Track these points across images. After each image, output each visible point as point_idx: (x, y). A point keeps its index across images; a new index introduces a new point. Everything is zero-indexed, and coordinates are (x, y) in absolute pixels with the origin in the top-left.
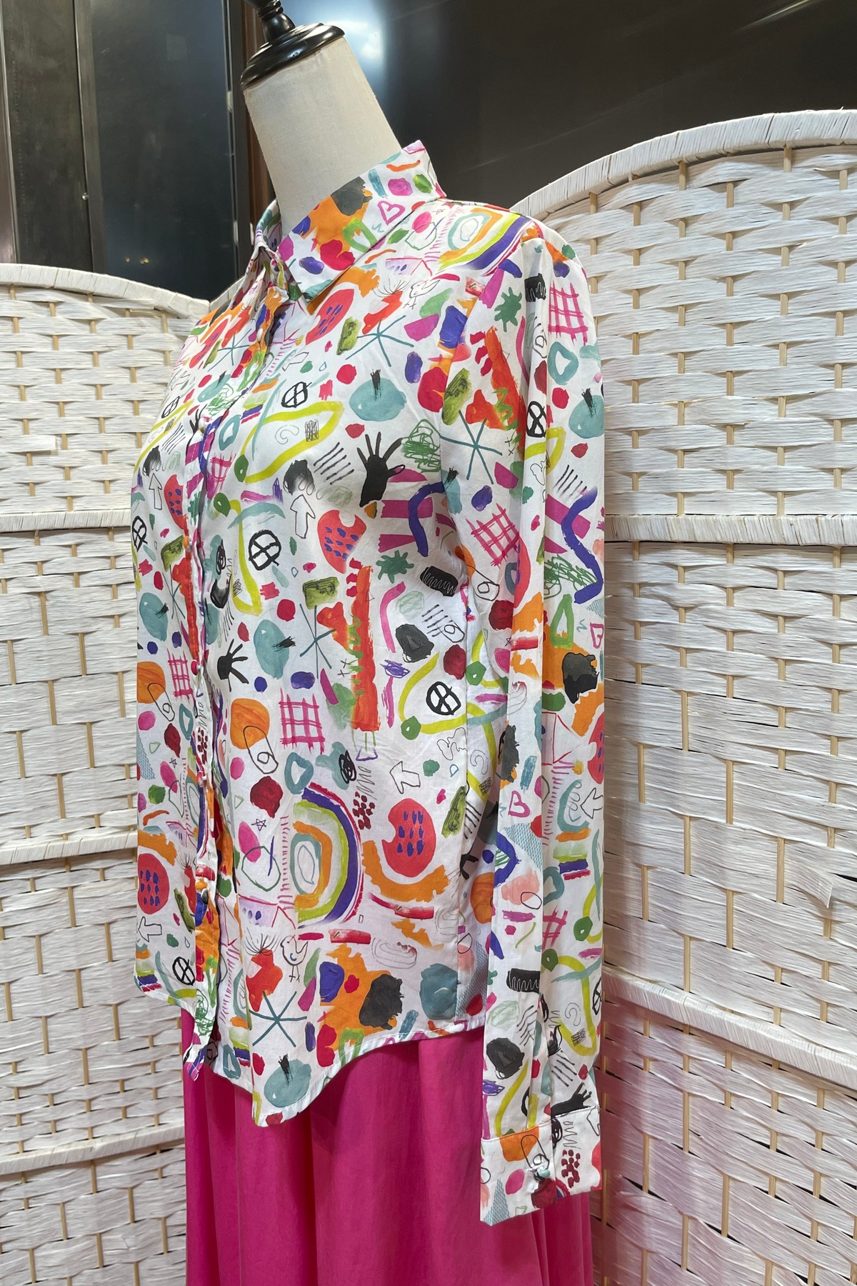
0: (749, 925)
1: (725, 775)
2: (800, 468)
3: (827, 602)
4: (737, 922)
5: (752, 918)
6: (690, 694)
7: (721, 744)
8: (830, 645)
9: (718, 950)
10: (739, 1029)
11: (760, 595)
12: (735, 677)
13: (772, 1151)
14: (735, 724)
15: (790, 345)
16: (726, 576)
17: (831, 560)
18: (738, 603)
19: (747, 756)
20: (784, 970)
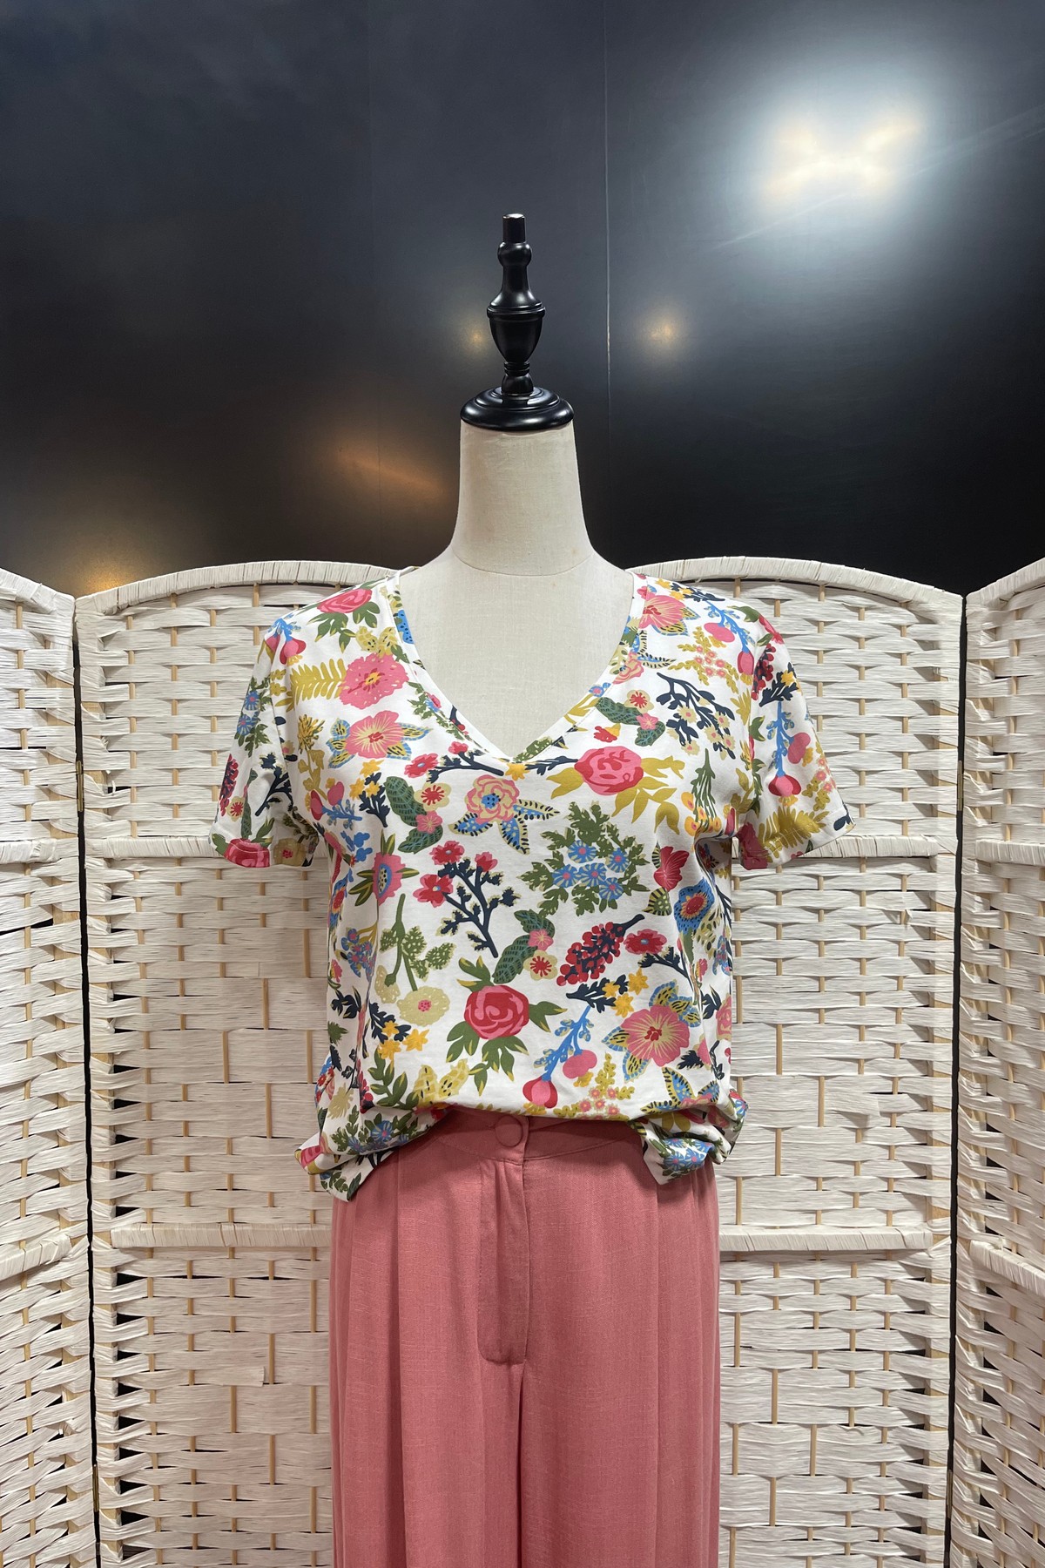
0: (794, 1153)
1: (775, 1037)
3: (856, 897)
4: (782, 1153)
5: (797, 1146)
6: (744, 978)
7: (774, 1012)
8: (859, 927)
9: (768, 1181)
10: (798, 1236)
11: (805, 895)
12: (784, 960)
13: (817, 1330)
14: (786, 995)
15: (826, 717)
17: (860, 867)
18: (784, 904)
19: (795, 1018)
20: (825, 1179)
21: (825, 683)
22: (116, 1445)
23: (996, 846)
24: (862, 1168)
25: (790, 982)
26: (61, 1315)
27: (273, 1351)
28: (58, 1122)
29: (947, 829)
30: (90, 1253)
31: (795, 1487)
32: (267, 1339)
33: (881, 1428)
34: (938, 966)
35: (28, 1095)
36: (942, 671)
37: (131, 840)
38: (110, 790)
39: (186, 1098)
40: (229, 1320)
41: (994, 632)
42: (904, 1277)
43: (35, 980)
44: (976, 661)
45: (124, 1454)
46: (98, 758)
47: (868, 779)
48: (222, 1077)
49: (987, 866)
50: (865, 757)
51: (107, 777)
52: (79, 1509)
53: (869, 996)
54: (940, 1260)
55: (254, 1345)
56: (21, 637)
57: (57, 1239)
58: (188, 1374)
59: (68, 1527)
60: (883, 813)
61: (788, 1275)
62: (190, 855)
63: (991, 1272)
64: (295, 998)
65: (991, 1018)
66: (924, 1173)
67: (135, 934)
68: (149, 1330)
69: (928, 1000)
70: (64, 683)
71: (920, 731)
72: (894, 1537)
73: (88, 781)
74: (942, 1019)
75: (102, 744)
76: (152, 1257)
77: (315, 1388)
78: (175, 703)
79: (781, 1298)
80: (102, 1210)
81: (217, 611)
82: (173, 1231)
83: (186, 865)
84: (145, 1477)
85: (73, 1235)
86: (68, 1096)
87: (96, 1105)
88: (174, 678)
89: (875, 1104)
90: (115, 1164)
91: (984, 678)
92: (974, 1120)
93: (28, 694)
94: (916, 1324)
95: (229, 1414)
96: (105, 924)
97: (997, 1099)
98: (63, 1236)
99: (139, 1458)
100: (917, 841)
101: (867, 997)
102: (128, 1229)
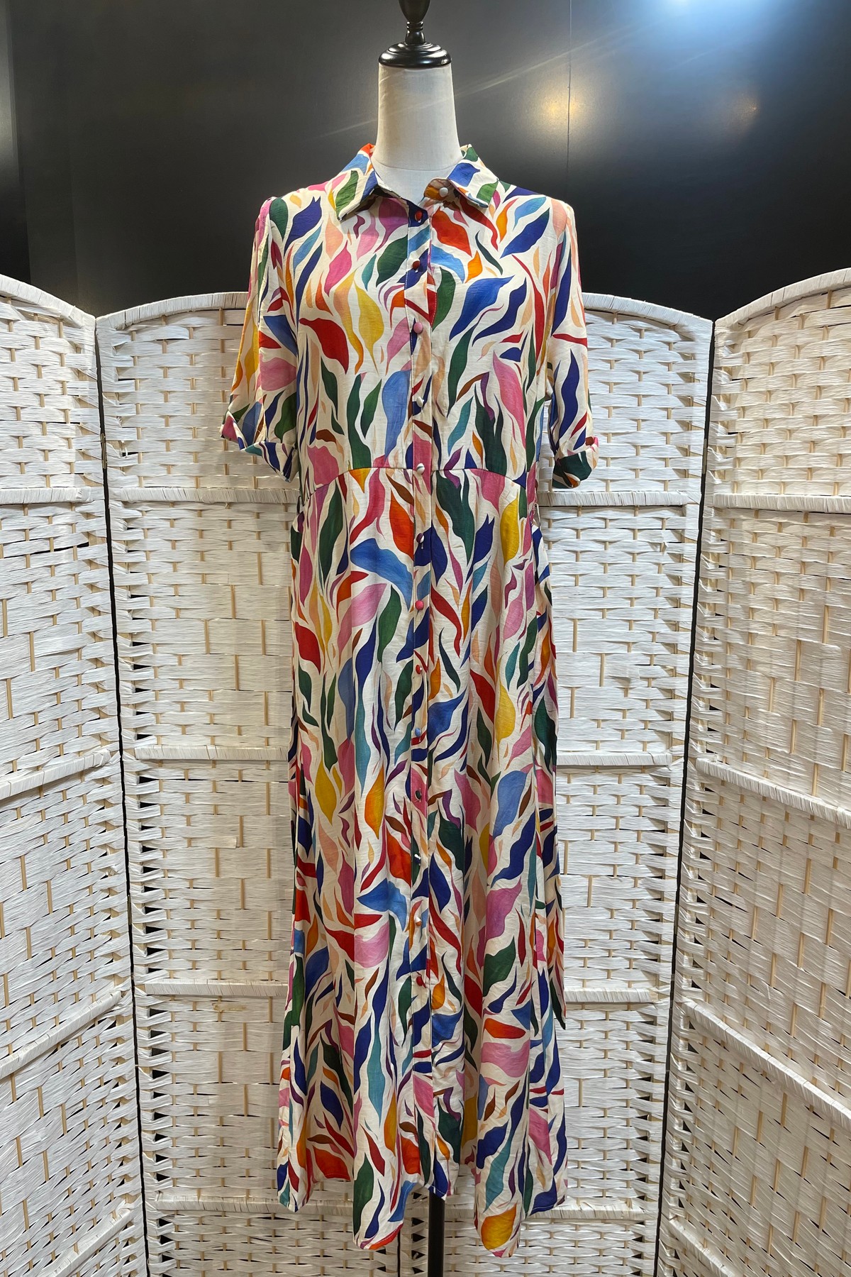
0: (584, 704)
1: (573, 627)
2: (619, 468)
3: (631, 533)
4: (575, 704)
5: (585, 699)
6: (554, 587)
7: (572, 611)
8: (632, 554)
9: (565, 721)
10: (584, 757)
11: (596, 532)
12: (581, 575)
13: (595, 817)
14: (580, 600)
15: (615, 408)
16: (578, 523)
17: (634, 513)
18: (581, 538)
19: (586, 615)
20: (603, 720)
21: (615, 384)
22: (143, 883)
23: (727, 497)
24: (628, 714)
25: (584, 591)
26: (104, 800)
27: (242, 827)
28: (99, 676)
29: (694, 486)
30: (122, 762)
31: (578, 914)
32: (239, 820)
33: (635, 878)
34: (684, 580)
35: (80, 658)
36: (696, 375)
37: (139, 489)
38: (124, 454)
39: (180, 664)
40: (213, 807)
41: (732, 347)
42: (653, 784)
43: (81, 582)
44: (720, 368)
45: (147, 889)
46: (117, 432)
47: (642, 451)
48: (204, 649)
49: (718, 510)
50: (641, 436)
51: (121, 445)
52: (120, 922)
53: (638, 601)
54: (676, 772)
55: (230, 823)
56: (63, 345)
57: (102, 751)
58: (186, 840)
59: (113, 934)
60: (651, 476)
61: (576, 782)
62: (179, 500)
63: (707, 776)
64: (253, 598)
65: (717, 615)
66: (669, 716)
67: (144, 554)
68: (161, 812)
69: (676, 603)
70: (91, 378)
71: (679, 418)
72: (639, 946)
73: (109, 447)
74: (685, 616)
75: (117, 422)
76: (161, 766)
77: (269, 850)
78: (166, 394)
79: (572, 796)
80: (128, 735)
81: (194, 328)
82: (175, 750)
83: (177, 507)
84: (161, 904)
85: (112, 750)
86: (104, 660)
87: (121, 667)
88: (165, 376)
89: (638, 671)
90: (135, 706)
91: (725, 380)
92: (703, 681)
93: (68, 385)
94: (659, 813)
95: (214, 866)
96: (124, 546)
97: (719, 667)
98: (105, 750)
99: (158, 892)
100: (675, 496)
101: (635, 601)
102: (146, 747)
